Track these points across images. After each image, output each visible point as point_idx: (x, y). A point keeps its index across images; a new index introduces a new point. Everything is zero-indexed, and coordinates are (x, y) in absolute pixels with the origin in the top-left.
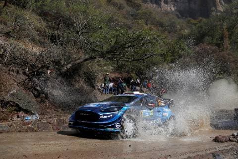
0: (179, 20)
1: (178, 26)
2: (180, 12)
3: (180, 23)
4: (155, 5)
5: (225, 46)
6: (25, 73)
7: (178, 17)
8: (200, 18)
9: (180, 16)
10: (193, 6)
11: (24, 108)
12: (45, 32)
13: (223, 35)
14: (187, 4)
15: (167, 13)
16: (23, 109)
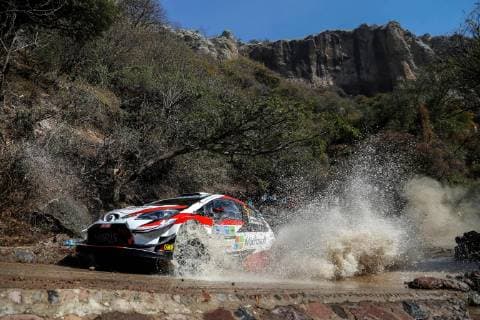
0: (342, 100)
1: (342, 109)
2: (343, 87)
3: (344, 103)
4: (301, 80)
5: (425, 134)
6: (79, 175)
7: (341, 95)
8: (379, 94)
9: (344, 93)
10: (364, 76)
11: (69, 228)
12: (117, 114)
13: (419, 115)
14: (355, 75)
15: (321, 90)
16: (66, 230)
